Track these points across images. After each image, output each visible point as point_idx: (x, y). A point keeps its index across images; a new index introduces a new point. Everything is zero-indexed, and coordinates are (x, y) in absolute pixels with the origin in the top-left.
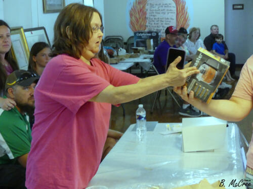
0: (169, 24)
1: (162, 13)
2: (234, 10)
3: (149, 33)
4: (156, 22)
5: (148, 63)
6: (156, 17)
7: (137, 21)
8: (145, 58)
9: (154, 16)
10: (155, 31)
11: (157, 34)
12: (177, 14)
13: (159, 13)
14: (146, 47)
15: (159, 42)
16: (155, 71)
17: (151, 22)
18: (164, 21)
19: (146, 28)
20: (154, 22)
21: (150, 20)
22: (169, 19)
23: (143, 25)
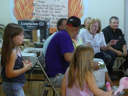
0: (60, 12)
4: (45, 10)
5: (34, 58)
6: (45, 4)
7: (23, 8)
8: (31, 52)
9: (42, 2)
10: (42, 20)
11: (45, 23)
14: (31, 38)
15: (47, 33)
16: (40, 68)
17: (38, 10)
18: (54, 9)
19: (32, 17)
20: (42, 10)
21: (38, 7)
22: (60, 6)
23: (29, 12)
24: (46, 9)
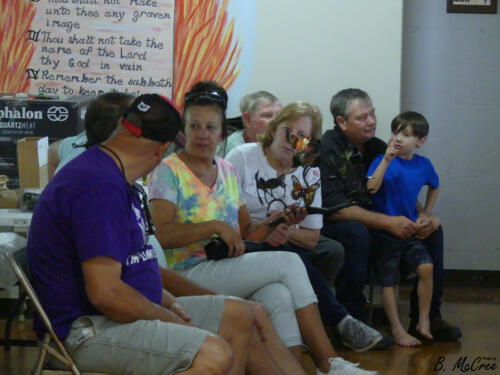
0: (139, 67)
1: (108, 14)
2: (455, 16)
3: (32, 106)
4: (78, 57)
6: (80, 34)
9: (69, 26)
10: (63, 98)
11: (73, 109)
12: (179, 24)
13: (95, 14)
17: (53, 57)
18: (118, 54)
19: (27, 84)
20: (70, 57)
21: (49, 45)
22: (139, 44)
23: (15, 66)
24: (83, 52)
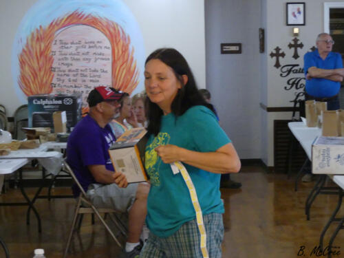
0: (98, 81)
1: (84, 59)
3: (58, 98)
4: (72, 78)
5: (57, 160)
6: (72, 68)
7: (35, 75)
8: (50, 150)
9: (68, 65)
10: (69, 95)
11: (74, 99)
12: (114, 62)
13: (78, 60)
14: (51, 126)
15: (78, 117)
16: (70, 176)
17: (62, 78)
18: (88, 75)
19: (52, 90)
20: (68, 78)
21: (60, 73)
22: (97, 71)
23: (46, 82)
24: (74, 75)
